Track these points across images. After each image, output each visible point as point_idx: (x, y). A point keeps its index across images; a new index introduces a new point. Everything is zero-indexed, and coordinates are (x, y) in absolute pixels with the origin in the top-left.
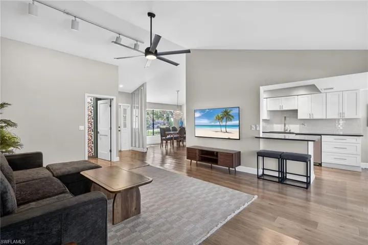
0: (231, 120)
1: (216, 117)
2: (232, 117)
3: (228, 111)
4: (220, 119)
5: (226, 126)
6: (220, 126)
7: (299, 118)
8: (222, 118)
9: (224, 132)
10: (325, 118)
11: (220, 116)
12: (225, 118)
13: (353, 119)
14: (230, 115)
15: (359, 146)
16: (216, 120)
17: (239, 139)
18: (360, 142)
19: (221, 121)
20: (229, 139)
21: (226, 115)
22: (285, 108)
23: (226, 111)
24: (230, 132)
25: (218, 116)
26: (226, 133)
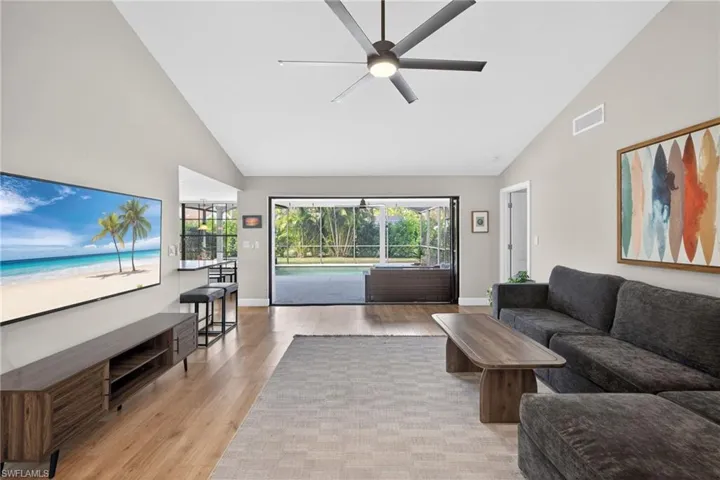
0: (145, 236)
1: (104, 224)
2: (148, 225)
3: (140, 206)
6: (118, 254)
8: (123, 227)
9: (128, 273)
11: (117, 221)
12: (130, 230)
14: (142, 220)
16: (104, 234)
17: (160, 283)
19: (121, 239)
20: (141, 288)
21: (134, 218)
23: (133, 207)
24: (141, 269)
25: (111, 219)
26: (133, 275)
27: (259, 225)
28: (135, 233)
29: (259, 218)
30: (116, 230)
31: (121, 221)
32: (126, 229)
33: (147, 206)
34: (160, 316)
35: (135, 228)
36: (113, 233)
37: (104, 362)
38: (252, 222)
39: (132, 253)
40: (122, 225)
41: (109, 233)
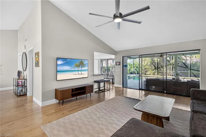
0: (84, 67)
1: (75, 65)
2: (85, 65)
3: (83, 61)
6: (78, 71)
9: (80, 74)
11: (78, 64)
12: (81, 66)
14: (83, 64)
17: (88, 77)
19: (79, 68)
20: (83, 78)
23: (81, 62)
24: (83, 74)
25: (77, 64)
26: (81, 75)
27: (120, 65)
28: (82, 67)
29: (120, 62)
30: (78, 66)
34: (88, 84)
35: (82, 66)
36: (77, 67)
37: (71, 89)
38: (118, 63)
39: (81, 71)
40: (79, 65)
41: (76, 67)
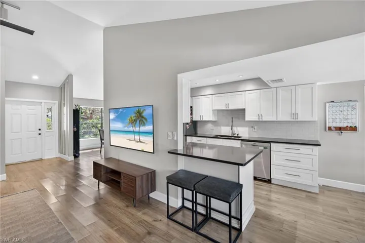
0: (144, 125)
1: (129, 120)
2: (146, 119)
3: (142, 110)
4: (133, 122)
5: (139, 133)
6: (134, 132)
7: (247, 119)
8: (135, 121)
9: (138, 142)
10: (276, 120)
11: (133, 119)
12: (138, 122)
13: (309, 122)
14: (143, 117)
15: (316, 159)
16: (129, 124)
17: (153, 153)
18: (317, 154)
19: (135, 126)
20: (143, 151)
21: (140, 117)
22: (231, 107)
23: (139, 112)
24: (143, 141)
25: (131, 118)
26: (140, 143)
28: (140, 123)
31: (135, 118)
32: (136, 122)
33: (145, 110)
40: (135, 120)
41: (131, 124)
